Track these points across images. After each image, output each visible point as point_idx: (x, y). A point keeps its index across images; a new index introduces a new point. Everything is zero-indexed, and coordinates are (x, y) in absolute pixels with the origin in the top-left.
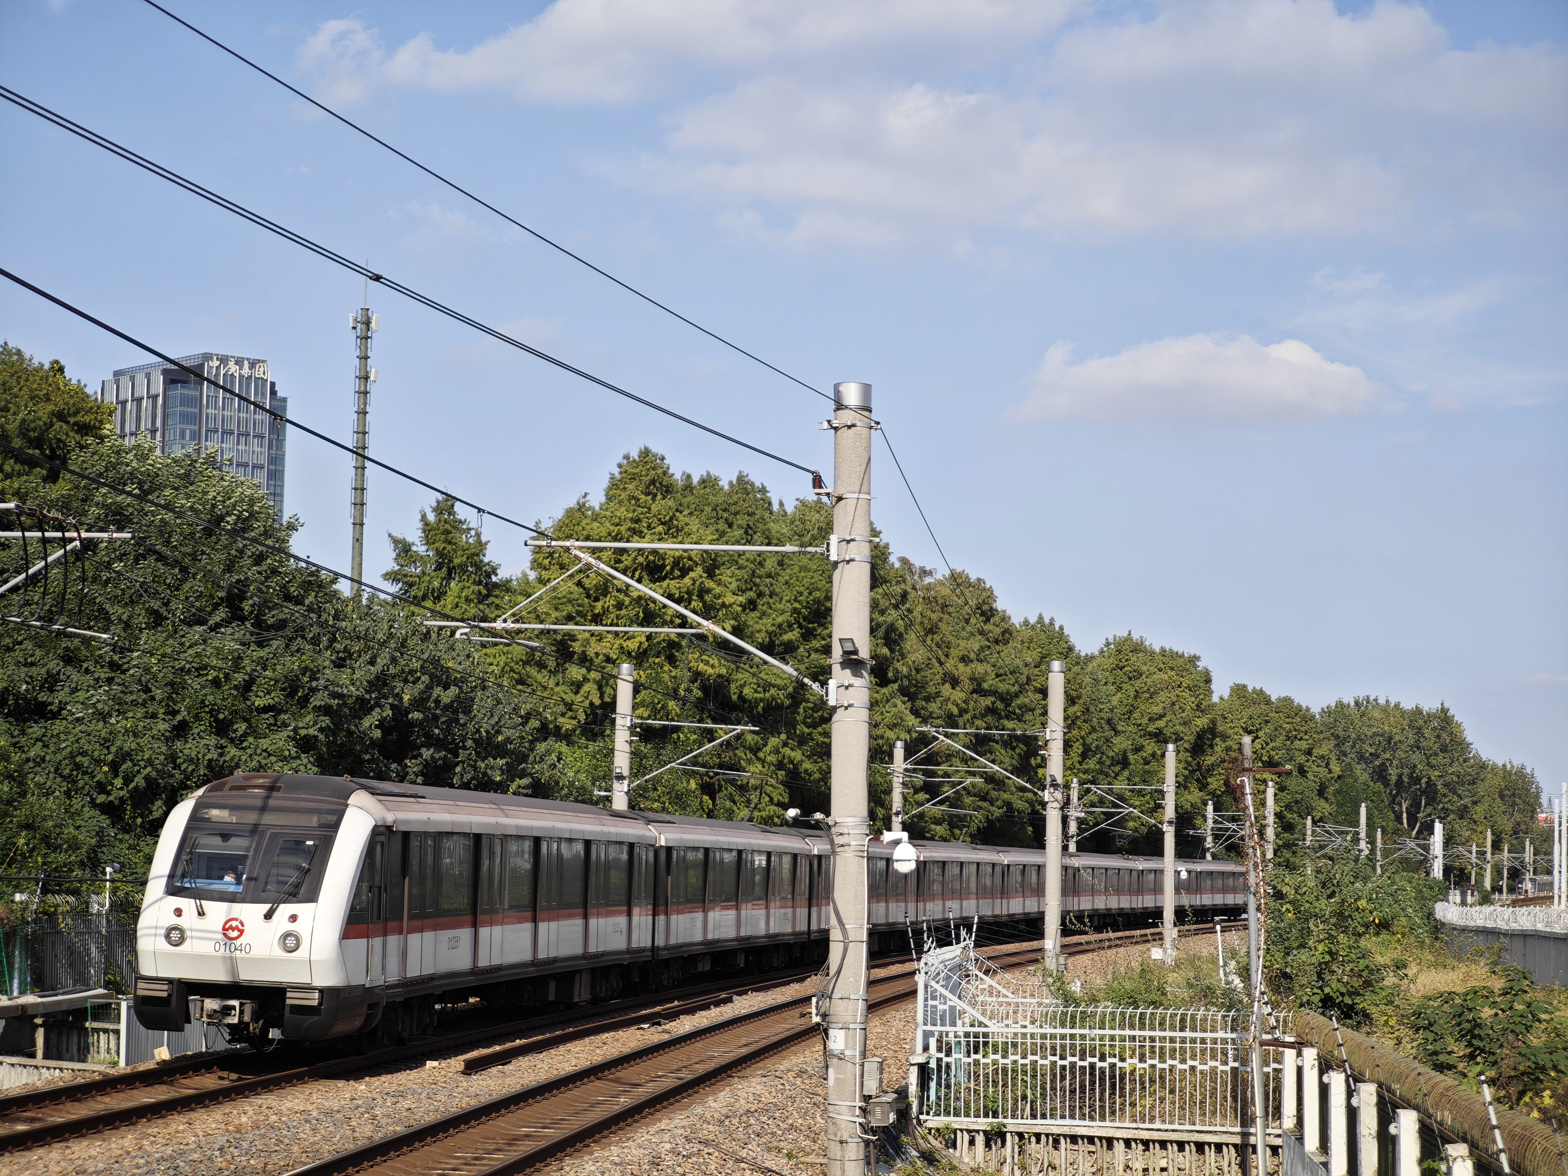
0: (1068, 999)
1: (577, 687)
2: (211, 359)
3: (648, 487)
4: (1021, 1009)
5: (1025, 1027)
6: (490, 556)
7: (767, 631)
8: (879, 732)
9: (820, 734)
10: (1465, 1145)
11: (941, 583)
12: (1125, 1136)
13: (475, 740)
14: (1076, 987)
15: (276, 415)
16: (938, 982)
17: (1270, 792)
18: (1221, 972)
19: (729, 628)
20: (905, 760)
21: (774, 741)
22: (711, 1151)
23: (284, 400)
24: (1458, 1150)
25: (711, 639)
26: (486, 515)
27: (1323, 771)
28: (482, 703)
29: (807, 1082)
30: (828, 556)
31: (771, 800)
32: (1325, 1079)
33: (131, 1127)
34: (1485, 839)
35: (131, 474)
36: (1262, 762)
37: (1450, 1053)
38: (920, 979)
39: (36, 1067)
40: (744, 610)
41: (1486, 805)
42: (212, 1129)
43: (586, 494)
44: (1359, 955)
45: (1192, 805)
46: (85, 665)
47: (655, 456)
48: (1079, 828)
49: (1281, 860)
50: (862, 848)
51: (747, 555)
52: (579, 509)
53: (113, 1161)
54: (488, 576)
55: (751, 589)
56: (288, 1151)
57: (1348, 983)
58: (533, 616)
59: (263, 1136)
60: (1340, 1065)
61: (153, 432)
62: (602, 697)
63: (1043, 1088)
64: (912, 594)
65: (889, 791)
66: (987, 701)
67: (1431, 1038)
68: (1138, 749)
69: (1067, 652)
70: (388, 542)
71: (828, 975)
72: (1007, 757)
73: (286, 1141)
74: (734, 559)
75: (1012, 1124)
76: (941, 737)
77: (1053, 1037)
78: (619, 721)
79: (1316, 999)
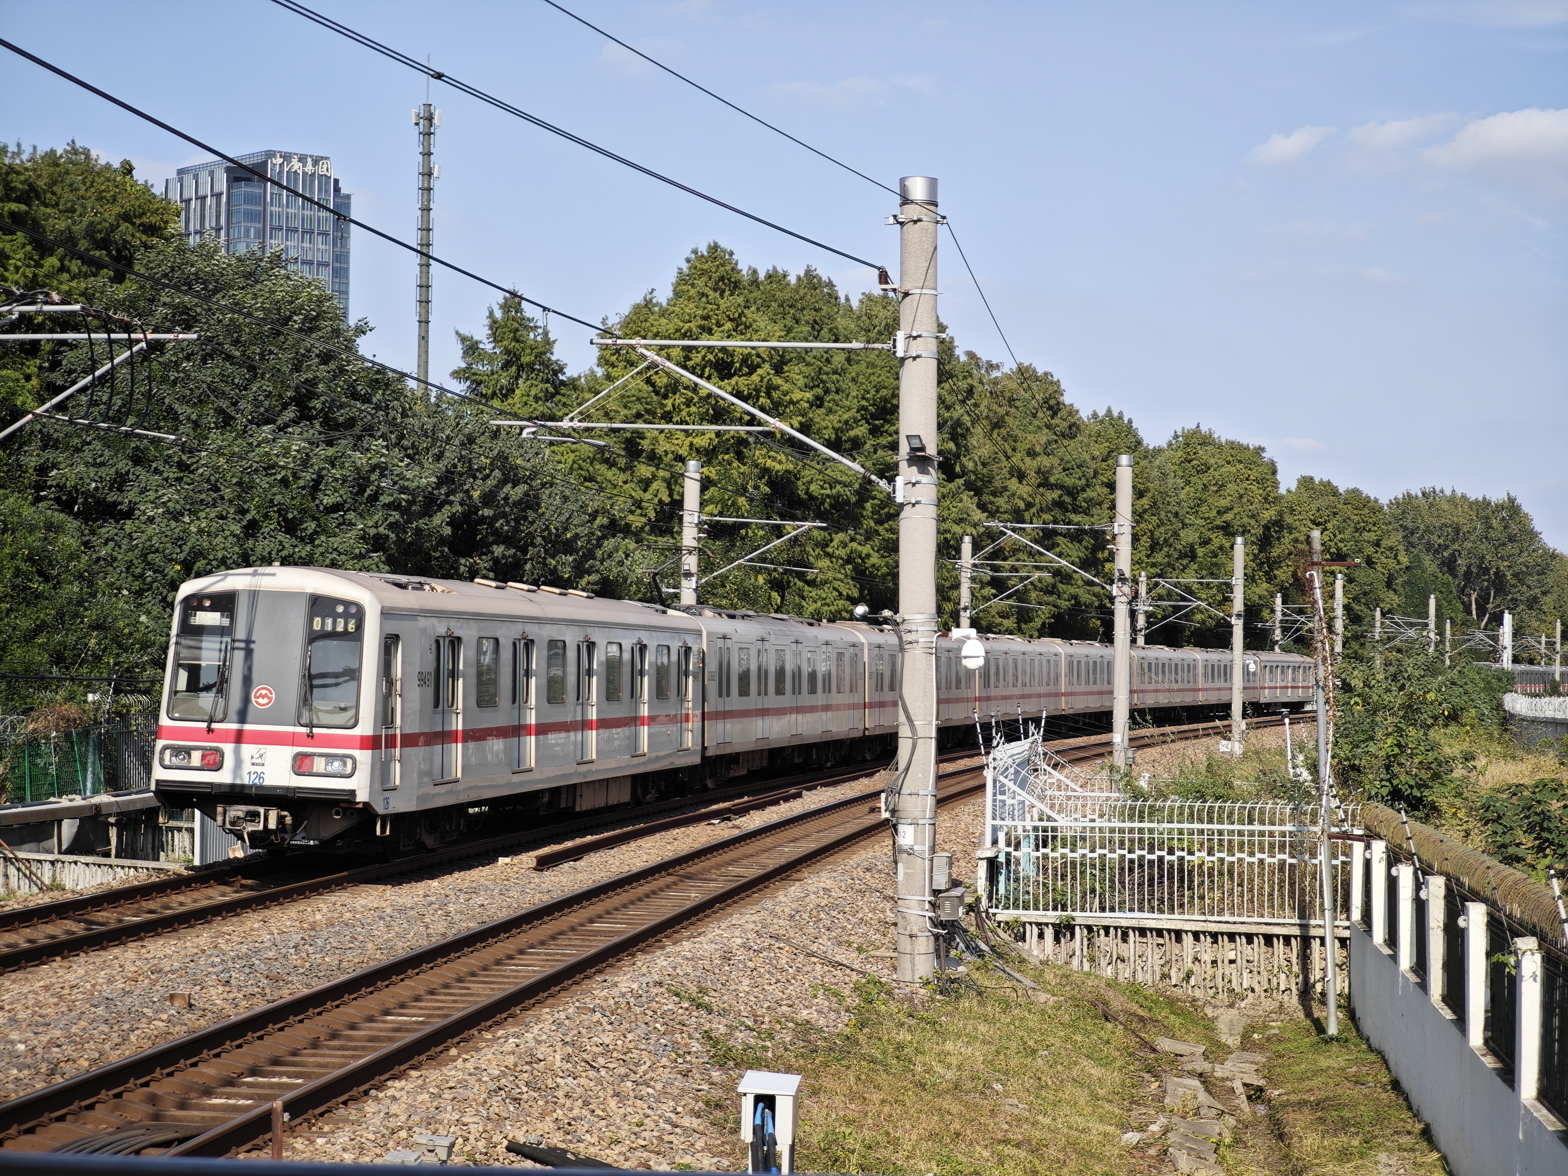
0: (1137, 795)
1: (646, 484)
2: (275, 156)
3: (717, 283)
4: (1089, 802)
5: (1093, 821)
6: (558, 354)
7: (833, 428)
8: (945, 526)
9: (887, 530)
10: (1534, 939)
11: (1008, 377)
12: (1194, 929)
13: (543, 538)
14: (1143, 783)
15: (339, 215)
16: (1006, 777)
17: (1339, 584)
18: (1290, 765)
19: (797, 425)
20: (973, 556)
21: (839, 537)
22: (782, 945)
23: (348, 197)
24: (1527, 944)
25: (778, 436)
26: (551, 314)
27: (1392, 563)
28: (550, 501)
29: (877, 876)
30: (895, 352)
31: (840, 594)
32: (1394, 872)
33: (206, 925)
34: (1554, 629)
35: (196, 274)
36: (1330, 554)
37: (1518, 845)
38: (989, 774)
39: (111, 866)
40: (811, 406)
41: (1555, 595)
42: (287, 927)
43: (653, 290)
44: (1428, 747)
45: (1260, 597)
46: (154, 465)
47: (724, 251)
48: (1148, 622)
49: (1350, 651)
50: (930, 645)
51: (814, 353)
52: (646, 306)
53: (188, 960)
54: (555, 373)
55: (818, 386)
56: (363, 948)
57: (1416, 775)
58: (601, 413)
59: (338, 933)
60: (1409, 857)
61: (218, 230)
62: (671, 495)
63: (1112, 881)
64: (979, 388)
65: (957, 586)
66: (1055, 494)
67: (1500, 831)
68: (1205, 542)
69: (1135, 446)
70: (454, 338)
71: (897, 769)
72: (1076, 551)
73: (361, 938)
74: (801, 356)
75: (1081, 917)
76: (1009, 532)
77: (1122, 831)
78: (687, 519)
79: (1384, 792)
